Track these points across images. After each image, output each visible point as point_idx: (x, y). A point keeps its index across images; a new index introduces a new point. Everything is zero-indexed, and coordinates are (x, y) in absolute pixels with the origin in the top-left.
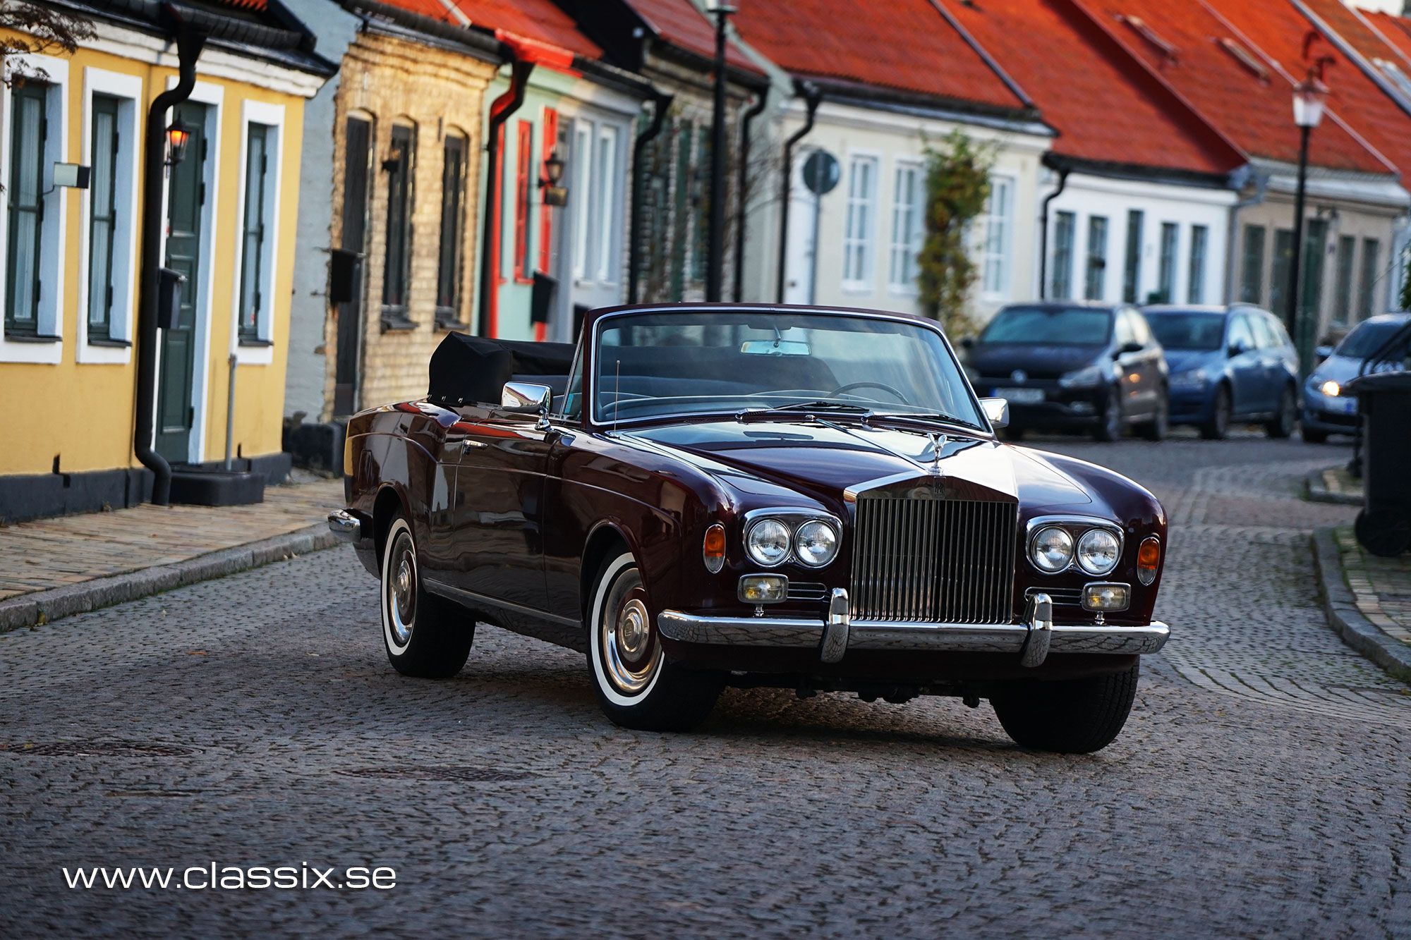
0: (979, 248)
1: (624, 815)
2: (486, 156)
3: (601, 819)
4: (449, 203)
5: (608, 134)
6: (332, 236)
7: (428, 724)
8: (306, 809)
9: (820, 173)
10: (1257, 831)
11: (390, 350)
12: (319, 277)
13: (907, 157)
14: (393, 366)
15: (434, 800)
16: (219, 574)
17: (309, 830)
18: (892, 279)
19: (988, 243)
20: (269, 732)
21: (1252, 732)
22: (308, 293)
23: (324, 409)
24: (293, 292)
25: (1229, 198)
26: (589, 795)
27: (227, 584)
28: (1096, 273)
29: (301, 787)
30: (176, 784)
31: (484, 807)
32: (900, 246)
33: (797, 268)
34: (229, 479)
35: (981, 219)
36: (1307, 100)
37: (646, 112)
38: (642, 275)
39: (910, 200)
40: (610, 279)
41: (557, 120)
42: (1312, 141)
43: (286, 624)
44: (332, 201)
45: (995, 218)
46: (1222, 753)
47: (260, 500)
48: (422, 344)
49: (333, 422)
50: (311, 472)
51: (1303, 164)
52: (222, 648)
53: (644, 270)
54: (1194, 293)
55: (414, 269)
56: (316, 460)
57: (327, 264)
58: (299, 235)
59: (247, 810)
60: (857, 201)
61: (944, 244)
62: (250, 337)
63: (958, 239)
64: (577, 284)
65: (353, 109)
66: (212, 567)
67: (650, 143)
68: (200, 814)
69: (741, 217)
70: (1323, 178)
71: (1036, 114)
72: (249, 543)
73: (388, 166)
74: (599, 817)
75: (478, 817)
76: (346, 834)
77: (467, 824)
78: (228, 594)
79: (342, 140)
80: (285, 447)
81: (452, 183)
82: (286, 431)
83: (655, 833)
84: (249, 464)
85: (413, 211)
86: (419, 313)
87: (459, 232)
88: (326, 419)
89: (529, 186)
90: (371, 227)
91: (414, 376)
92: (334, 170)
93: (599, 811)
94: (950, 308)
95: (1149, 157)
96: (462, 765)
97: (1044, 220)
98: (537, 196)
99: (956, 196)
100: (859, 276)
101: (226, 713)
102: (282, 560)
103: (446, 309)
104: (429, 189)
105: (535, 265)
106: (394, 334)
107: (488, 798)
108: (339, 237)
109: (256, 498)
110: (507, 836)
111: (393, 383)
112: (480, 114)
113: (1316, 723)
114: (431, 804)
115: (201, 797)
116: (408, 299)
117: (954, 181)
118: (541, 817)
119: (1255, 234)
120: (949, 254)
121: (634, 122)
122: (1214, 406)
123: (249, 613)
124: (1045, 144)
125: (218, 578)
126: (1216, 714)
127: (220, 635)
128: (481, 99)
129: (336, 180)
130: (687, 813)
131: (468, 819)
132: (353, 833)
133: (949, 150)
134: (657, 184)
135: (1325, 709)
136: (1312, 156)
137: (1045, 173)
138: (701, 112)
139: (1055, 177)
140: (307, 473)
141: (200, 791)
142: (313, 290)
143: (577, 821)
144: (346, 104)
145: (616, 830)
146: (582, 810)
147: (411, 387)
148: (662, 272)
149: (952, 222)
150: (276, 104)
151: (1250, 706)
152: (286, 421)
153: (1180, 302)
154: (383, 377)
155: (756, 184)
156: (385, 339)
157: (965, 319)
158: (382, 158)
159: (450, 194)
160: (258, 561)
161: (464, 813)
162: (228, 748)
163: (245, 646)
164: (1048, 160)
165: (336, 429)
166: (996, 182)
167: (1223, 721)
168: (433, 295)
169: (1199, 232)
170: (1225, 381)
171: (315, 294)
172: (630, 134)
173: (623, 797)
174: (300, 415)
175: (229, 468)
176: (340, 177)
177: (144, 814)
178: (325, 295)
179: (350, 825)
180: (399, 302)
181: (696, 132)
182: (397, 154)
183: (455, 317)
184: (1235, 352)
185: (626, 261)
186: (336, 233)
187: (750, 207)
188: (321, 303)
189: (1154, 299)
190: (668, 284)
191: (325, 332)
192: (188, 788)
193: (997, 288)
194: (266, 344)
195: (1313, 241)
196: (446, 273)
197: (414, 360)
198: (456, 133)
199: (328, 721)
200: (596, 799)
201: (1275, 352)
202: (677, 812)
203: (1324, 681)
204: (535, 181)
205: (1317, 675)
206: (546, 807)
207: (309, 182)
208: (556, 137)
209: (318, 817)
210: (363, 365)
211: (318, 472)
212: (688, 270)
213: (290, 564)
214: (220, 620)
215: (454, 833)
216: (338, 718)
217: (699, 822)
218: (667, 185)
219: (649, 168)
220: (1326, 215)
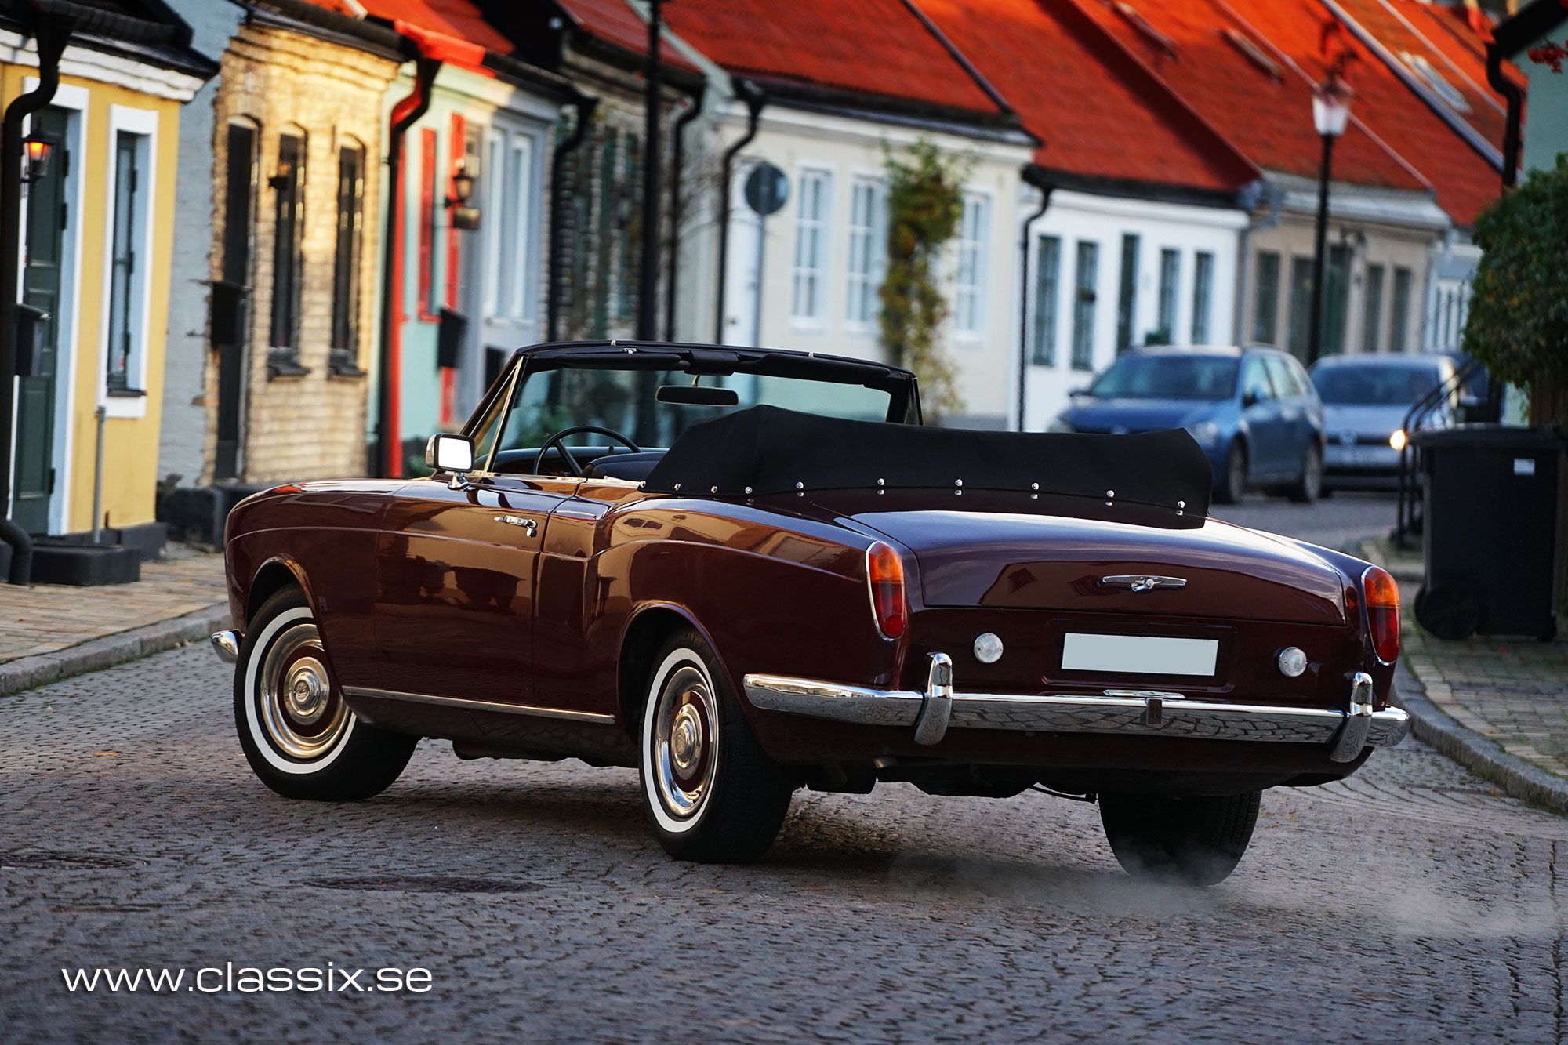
0: (950, 278)
1: (650, 928)
2: (385, 171)
3: (626, 932)
4: (344, 225)
5: (522, 144)
6: (212, 267)
7: (400, 830)
8: (290, 923)
9: (764, 189)
10: (1356, 944)
11: (278, 401)
12: (198, 316)
13: (865, 171)
14: (282, 420)
15: (433, 912)
16: (103, 664)
17: (300, 945)
18: (849, 316)
19: (960, 272)
20: (218, 840)
21: (1331, 838)
22: (183, 333)
23: (203, 470)
24: (168, 332)
25: (1238, 219)
26: (606, 906)
27: (115, 678)
28: (1085, 308)
29: (276, 900)
30: (130, 898)
31: (492, 919)
32: (858, 277)
33: (738, 303)
34: (101, 553)
35: (952, 244)
36: (1328, 103)
37: (565, 118)
38: (563, 310)
39: (869, 222)
40: (526, 316)
41: (466, 128)
42: (1336, 153)
43: (200, 721)
44: (211, 225)
45: (967, 243)
46: (1301, 860)
47: (137, 579)
48: (315, 394)
49: (213, 486)
50: (188, 546)
51: (1324, 179)
52: (134, 748)
53: (565, 305)
54: (1199, 331)
55: (305, 306)
56: (193, 531)
57: (206, 299)
58: (175, 264)
59: (223, 924)
60: (808, 223)
61: (910, 275)
62: (119, 386)
63: (925, 269)
64: (489, 322)
65: (235, 115)
66: (96, 655)
67: (570, 155)
68: (170, 930)
69: (674, 243)
70: (1346, 195)
71: (1013, 119)
72: (135, 629)
73: (274, 182)
74: (622, 929)
75: (488, 931)
76: (345, 949)
77: (477, 938)
78: (119, 687)
79: (222, 152)
80: (159, 517)
81: (348, 203)
82: (159, 497)
83: (690, 947)
84: (119, 535)
85: (303, 236)
86: (312, 356)
87: (355, 260)
88: (206, 483)
89: (433, 206)
90: (256, 254)
91: (304, 431)
92: (214, 187)
93: (621, 924)
94: (917, 349)
95: (1147, 171)
96: (451, 875)
97: (1025, 246)
98: (443, 217)
99: (923, 217)
100: (810, 311)
101: (160, 820)
102: (173, 648)
103: (341, 352)
104: (321, 210)
105: (441, 300)
106: (282, 382)
107: (494, 910)
108: (219, 268)
109: (132, 576)
110: (526, 949)
111: (282, 439)
112: (378, 121)
113: (1402, 826)
114: (430, 918)
115: (162, 911)
116: (298, 340)
117: (920, 199)
118: (558, 931)
119: (1268, 262)
120: (915, 286)
121: (552, 129)
122: (1226, 466)
123: (153, 709)
124: (1025, 156)
125: (103, 669)
126: (1288, 817)
127: (125, 734)
128: (380, 102)
129: (217, 200)
130: (720, 925)
131: (477, 933)
132: (353, 949)
133: (914, 163)
134: (578, 203)
135: (1408, 811)
136: (1335, 168)
137: (1026, 190)
138: (630, 118)
139: (1037, 194)
140: (183, 546)
141: (159, 906)
142: (189, 330)
143: (600, 934)
144: (227, 108)
145: (645, 944)
146: (602, 922)
147: (302, 444)
148: (584, 308)
149: (918, 248)
150: (148, 109)
151: (1324, 807)
152: (159, 484)
153: (1182, 343)
154: (270, 433)
155: (692, 203)
156: (273, 388)
157: (934, 363)
158: (268, 173)
159: (345, 216)
160: (147, 650)
161: (471, 926)
162: (174, 859)
163: (160, 746)
164: (1030, 175)
165: (218, 494)
166: (969, 200)
167: (1296, 825)
168: (327, 335)
169: (1204, 259)
170: (1239, 437)
171: (191, 334)
172: (548, 143)
173: (645, 909)
174: (174, 478)
175: (97, 540)
176: (221, 195)
177: (105, 929)
178: (204, 335)
179: (346, 940)
180: (287, 344)
181: (622, 142)
182: (285, 169)
183: (351, 362)
184: (1250, 401)
185: (544, 295)
186: (217, 262)
187: (684, 231)
188: (200, 345)
189: (1152, 339)
190: (592, 321)
191: (204, 380)
192: (144, 902)
193: (971, 326)
194: (138, 393)
195: (1336, 270)
196: (341, 309)
197: (306, 412)
198: (353, 145)
199: (283, 828)
200: (614, 910)
201: (1297, 402)
202: (710, 924)
203: (1401, 780)
204: (440, 199)
205: (1393, 774)
206: (559, 920)
207: (184, 202)
208: (465, 148)
209: (306, 931)
210: (248, 419)
211: (196, 545)
212: (614, 305)
213: (184, 653)
214: (121, 717)
215: (465, 947)
216: (295, 825)
217: (737, 934)
218: (589, 206)
219: (568, 183)
220: (1350, 240)
